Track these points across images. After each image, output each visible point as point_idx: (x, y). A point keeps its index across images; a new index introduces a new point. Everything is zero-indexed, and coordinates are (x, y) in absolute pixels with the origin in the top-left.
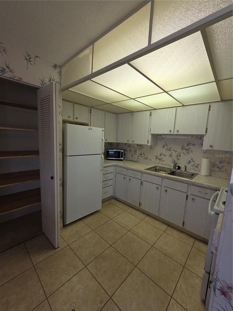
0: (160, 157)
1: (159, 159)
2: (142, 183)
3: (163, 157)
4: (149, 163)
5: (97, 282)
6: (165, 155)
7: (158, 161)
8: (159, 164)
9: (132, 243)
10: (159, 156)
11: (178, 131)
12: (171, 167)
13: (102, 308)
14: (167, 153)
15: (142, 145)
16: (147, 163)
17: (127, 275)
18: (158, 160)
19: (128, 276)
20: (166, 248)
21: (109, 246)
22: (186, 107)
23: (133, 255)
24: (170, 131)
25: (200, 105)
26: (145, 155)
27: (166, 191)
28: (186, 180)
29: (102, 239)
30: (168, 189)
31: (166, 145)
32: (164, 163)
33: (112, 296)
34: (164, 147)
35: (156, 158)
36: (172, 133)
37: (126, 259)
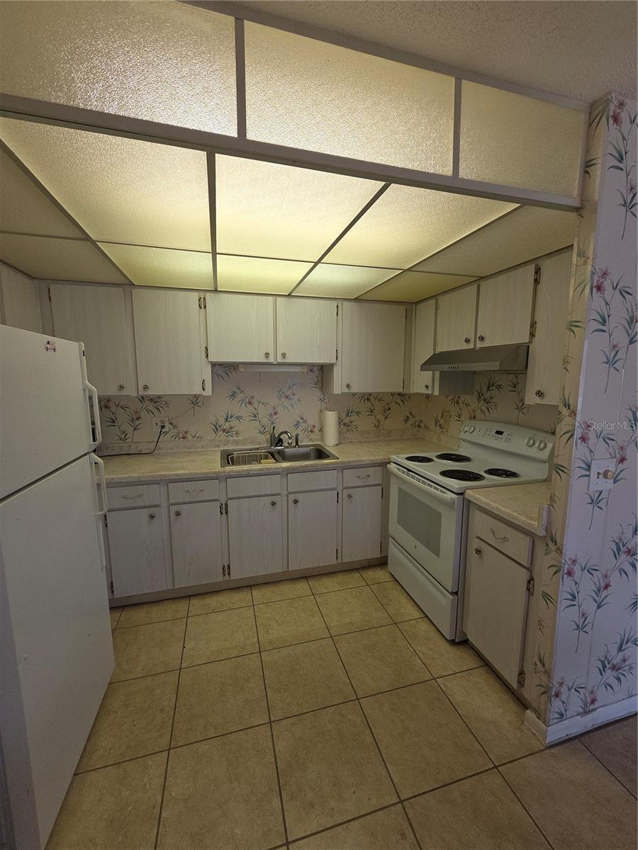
0: (226, 426)
1: (224, 430)
2: (224, 510)
3: (234, 422)
4: (196, 448)
5: (352, 823)
6: (239, 418)
7: (221, 435)
8: (227, 443)
9: (298, 667)
10: (222, 421)
11: (284, 355)
12: (259, 443)
13: (417, 840)
14: (245, 411)
15: (159, 397)
16: (188, 450)
17: (368, 731)
18: (221, 433)
19: (371, 729)
20: (348, 620)
21: (267, 728)
22: (295, 299)
23: (330, 687)
24: (267, 355)
25: (320, 301)
26: (175, 427)
27: (296, 502)
28: (311, 465)
29: (232, 737)
30: (299, 497)
31: (238, 391)
32: (241, 438)
33: (399, 796)
34: (233, 395)
35: (216, 430)
36: (271, 359)
37: (332, 708)
